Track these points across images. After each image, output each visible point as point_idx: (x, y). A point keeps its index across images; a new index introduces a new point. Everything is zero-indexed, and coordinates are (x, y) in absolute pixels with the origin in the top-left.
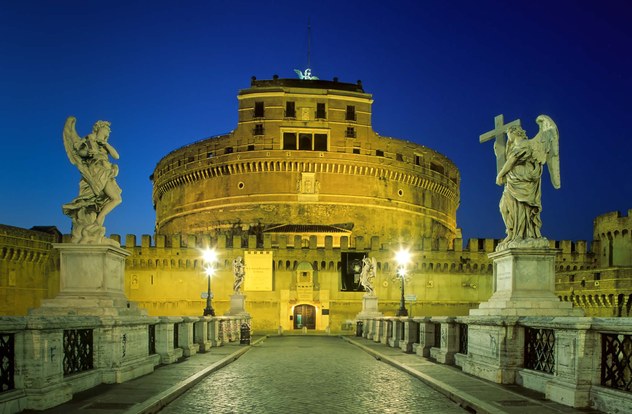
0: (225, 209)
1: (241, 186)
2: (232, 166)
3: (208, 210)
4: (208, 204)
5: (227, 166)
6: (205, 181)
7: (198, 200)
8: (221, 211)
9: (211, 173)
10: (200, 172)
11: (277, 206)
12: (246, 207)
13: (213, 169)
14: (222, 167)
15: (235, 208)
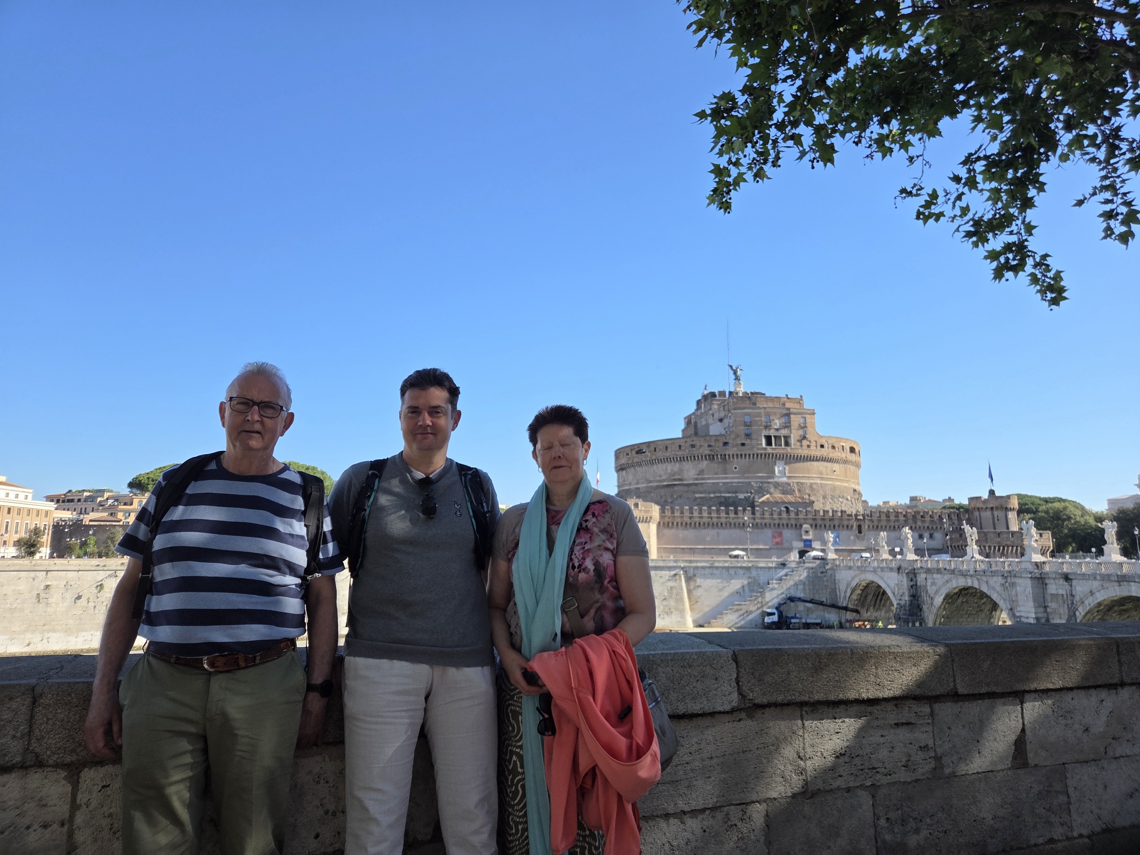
0: (724, 483)
1: (736, 468)
2: (729, 455)
3: (709, 483)
4: (708, 479)
5: (725, 455)
6: (705, 463)
7: (699, 474)
8: (721, 484)
9: (711, 458)
10: (702, 456)
11: (761, 482)
12: (740, 483)
13: (713, 456)
14: (721, 455)
15: (732, 483)
